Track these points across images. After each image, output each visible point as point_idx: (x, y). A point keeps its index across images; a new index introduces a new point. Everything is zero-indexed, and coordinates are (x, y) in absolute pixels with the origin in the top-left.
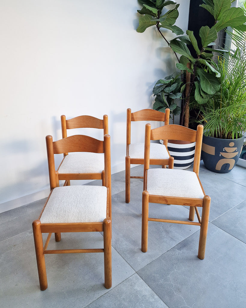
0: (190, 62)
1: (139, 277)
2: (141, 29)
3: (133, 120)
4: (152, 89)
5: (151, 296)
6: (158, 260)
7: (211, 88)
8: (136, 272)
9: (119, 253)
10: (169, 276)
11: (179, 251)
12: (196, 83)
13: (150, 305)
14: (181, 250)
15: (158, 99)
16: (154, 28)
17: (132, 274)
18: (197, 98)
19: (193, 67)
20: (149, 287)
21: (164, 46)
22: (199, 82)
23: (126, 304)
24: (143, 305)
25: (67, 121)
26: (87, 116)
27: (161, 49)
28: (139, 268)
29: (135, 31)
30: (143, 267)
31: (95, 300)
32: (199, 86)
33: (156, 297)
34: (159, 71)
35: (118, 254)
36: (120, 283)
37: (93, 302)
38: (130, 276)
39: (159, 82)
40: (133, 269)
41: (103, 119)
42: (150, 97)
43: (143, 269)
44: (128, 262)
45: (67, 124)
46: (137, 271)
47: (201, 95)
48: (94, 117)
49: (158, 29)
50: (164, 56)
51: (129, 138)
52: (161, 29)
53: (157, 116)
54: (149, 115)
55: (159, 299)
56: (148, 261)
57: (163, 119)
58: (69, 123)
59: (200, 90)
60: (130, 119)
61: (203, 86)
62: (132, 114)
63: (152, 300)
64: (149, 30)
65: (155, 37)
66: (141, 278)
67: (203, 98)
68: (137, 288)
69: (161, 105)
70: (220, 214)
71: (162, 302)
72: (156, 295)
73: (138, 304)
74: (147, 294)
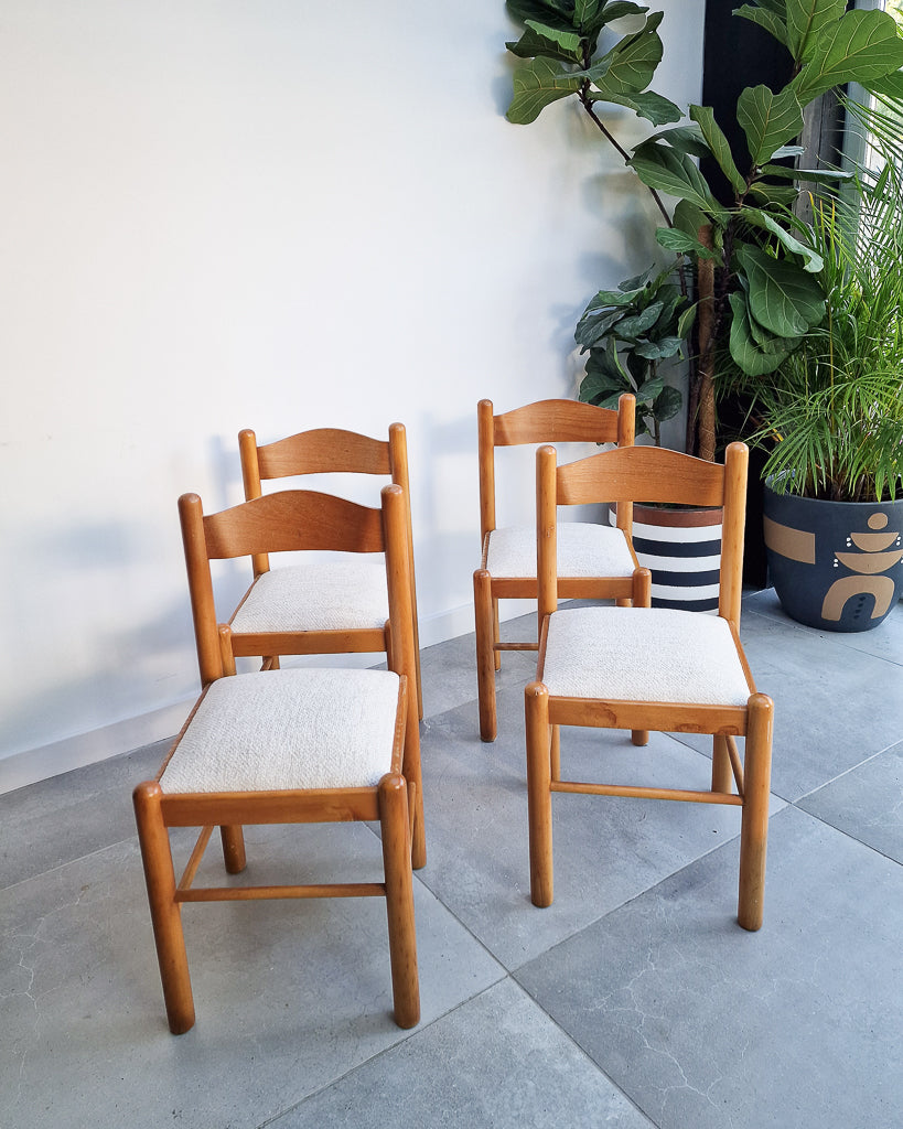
0: (708, 222)
1: (518, 989)
2: (522, 110)
3: (502, 440)
4: (573, 329)
5: (562, 1053)
6: (593, 931)
7: (789, 315)
8: (511, 974)
9: (450, 911)
10: (627, 988)
11: (670, 904)
12: (733, 297)
13: (555, 1085)
14: (675, 900)
15: (598, 365)
16: (573, 106)
17: (494, 981)
18: (740, 351)
19: (720, 242)
20: (552, 1024)
21: (615, 171)
22: (744, 294)
23: (469, 1078)
24: (531, 1084)
25: (259, 450)
26: (332, 430)
27: (601, 181)
28: (522, 961)
29: (502, 120)
30: (536, 956)
31: (360, 1066)
32: (747, 309)
33: (579, 1056)
34: (598, 263)
35: (449, 913)
36: (451, 1011)
37: (351, 1072)
38: (490, 983)
39: (597, 301)
40: (497, 964)
41: (387, 440)
42: (566, 358)
43: (534, 965)
44: (483, 940)
45: (261, 461)
46: (511, 969)
47: (753, 343)
48: (357, 435)
49: (589, 107)
50: (616, 206)
51: (490, 510)
52: (598, 105)
53: (590, 425)
54: (560, 421)
55: (590, 1064)
56: (556, 937)
57: (614, 434)
58: (268, 456)
59: (750, 323)
60: (492, 439)
61: (760, 305)
62: (498, 420)
63: (562, 1067)
64: (552, 112)
65: (576, 139)
66: (525, 995)
67: (761, 351)
68: (510, 1025)
69: (608, 385)
70: (832, 774)
71: (598, 1074)
72: (577, 1049)
73: (511, 1079)
74: (544, 1045)
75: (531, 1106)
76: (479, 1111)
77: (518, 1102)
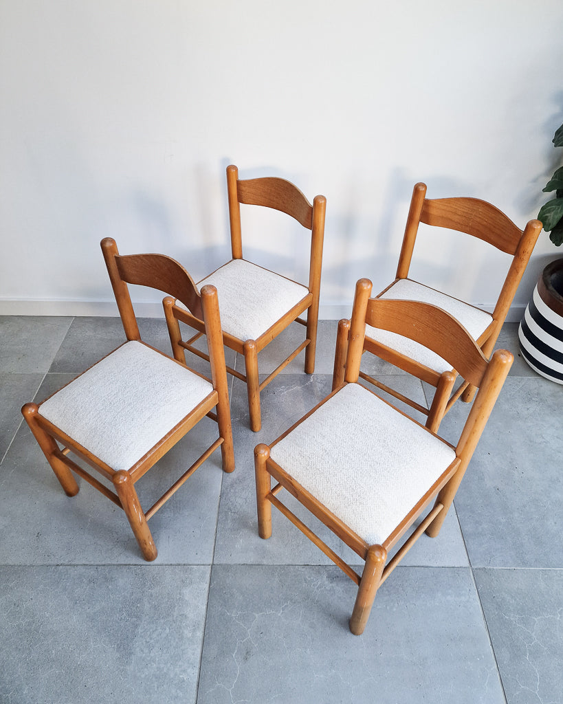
1: (208, 576)
5: (194, 626)
6: (272, 569)
8: (212, 565)
9: (219, 507)
10: (257, 615)
11: (326, 583)
13: (177, 640)
14: (331, 582)
17: (202, 563)
20: (205, 607)
23: (147, 606)
24: (167, 631)
25: (238, 183)
28: (224, 561)
30: (233, 563)
31: (114, 565)
33: (200, 634)
35: (217, 509)
36: (171, 565)
37: (109, 565)
38: (197, 563)
40: (212, 555)
43: (226, 568)
44: (218, 535)
45: (239, 190)
46: (215, 563)
54: (478, 220)
55: (201, 642)
56: (251, 559)
57: (513, 249)
58: (243, 188)
60: (418, 215)
62: (427, 203)
63: (187, 633)
66: (208, 582)
68: (187, 593)
71: (199, 650)
72: (203, 630)
73: (162, 621)
74: (191, 616)
75: (157, 642)
76: (136, 626)
77: (154, 636)
